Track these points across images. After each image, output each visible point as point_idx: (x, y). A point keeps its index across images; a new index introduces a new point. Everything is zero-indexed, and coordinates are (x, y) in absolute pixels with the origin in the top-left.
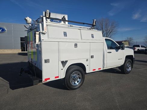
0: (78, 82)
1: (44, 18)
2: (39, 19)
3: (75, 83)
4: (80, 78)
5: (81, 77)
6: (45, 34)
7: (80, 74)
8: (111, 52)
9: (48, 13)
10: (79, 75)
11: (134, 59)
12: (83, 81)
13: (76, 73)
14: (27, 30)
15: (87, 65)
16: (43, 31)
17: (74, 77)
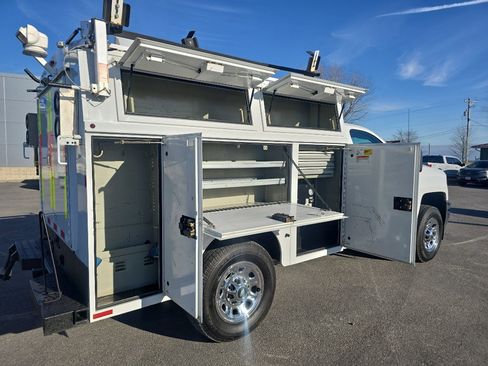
0: (249, 303)
1: (101, 27)
2: (76, 32)
3: (235, 312)
4: (258, 290)
5: (261, 285)
6: (102, 99)
7: (258, 273)
9: (117, 8)
10: (252, 275)
11: (448, 207)
12: (271, 300)
13: (240, 270)
14: (36, 85)
15: (287, 235)
16: (94, 85)
17: (233, 288)
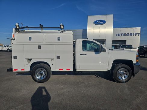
8: (86, 55)
